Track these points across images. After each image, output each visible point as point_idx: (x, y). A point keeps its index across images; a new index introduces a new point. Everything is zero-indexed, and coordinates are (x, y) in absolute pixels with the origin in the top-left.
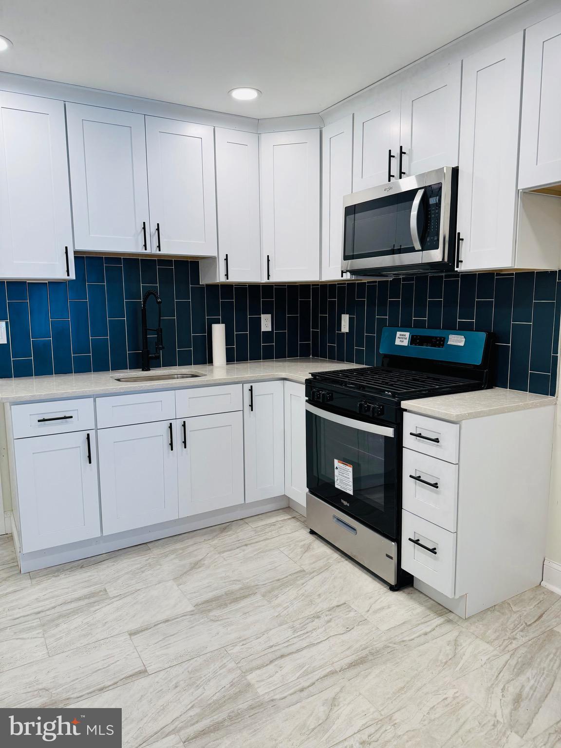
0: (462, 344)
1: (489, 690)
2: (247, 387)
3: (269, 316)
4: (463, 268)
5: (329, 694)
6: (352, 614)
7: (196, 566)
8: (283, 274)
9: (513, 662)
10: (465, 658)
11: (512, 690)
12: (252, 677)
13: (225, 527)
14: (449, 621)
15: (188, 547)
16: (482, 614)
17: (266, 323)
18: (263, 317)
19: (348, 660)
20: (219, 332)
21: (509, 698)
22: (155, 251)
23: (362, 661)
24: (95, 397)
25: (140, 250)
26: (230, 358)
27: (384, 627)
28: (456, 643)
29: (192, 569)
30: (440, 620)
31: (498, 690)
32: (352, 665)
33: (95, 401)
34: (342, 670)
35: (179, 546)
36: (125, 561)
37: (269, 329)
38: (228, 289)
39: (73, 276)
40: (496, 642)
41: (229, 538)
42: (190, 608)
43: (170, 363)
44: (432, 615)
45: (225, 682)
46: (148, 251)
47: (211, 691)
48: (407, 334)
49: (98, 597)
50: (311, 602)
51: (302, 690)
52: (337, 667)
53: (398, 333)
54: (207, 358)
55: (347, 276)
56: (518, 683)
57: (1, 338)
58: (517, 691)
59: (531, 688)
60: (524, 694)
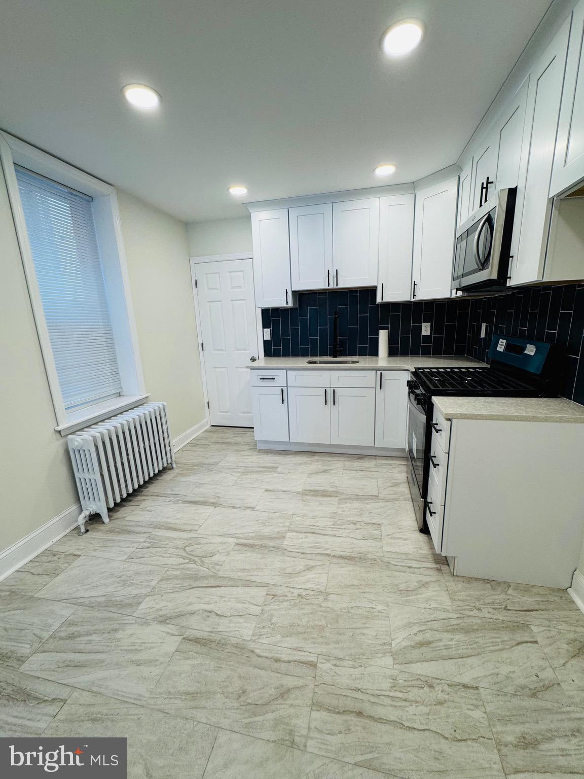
0: (532, 354)
1: (409, 625)
2: (379, 373)
3: (429, 324)
4: (510, 283)
5: (312, 563)
6: (377, 532)
7: (325, 471)
8: (423, 294)
9: (453, 622)
10: (419, 596)
11: (428, 636)
12: (289, 534)
13: (361, 457)
14: (439, 570)
15: (332, 461)
16: (470, 580)
17: (426, 329)
18: (424, 325)
19: (342, 554)
20: (383, 336)
21: (419, 638)
22: (335, 287)
23: (350, 559)
24: (286, 370)
25: (326, 287)
27: (386, 549)
28: (425, 585)
29: (323, 472)
30: (434, 566)
31: (416, 629)
32: (342, 557)
34: (334, 556)
35: (329, 459)
36: (299, 457)
37: (428, 333)
38: (396, 306)
39: (290, 304)
40: (459, 603)
41: (357, 464)
42: (300, 490)
43: (353, 353)
44: (431, 559)
45: (277, 530)
46: (331, 287)
47: (266, 531)
48: (505, 341)
49: (272, 469)
50: (360, 515)
51: (303, 553)
52: (333, 553)
53: (501, 340)
55: (460, 293)
56: (438, 635)
57: (268, 337)
58: (431, 639)
59: (445, 645)
60: (434, 645)
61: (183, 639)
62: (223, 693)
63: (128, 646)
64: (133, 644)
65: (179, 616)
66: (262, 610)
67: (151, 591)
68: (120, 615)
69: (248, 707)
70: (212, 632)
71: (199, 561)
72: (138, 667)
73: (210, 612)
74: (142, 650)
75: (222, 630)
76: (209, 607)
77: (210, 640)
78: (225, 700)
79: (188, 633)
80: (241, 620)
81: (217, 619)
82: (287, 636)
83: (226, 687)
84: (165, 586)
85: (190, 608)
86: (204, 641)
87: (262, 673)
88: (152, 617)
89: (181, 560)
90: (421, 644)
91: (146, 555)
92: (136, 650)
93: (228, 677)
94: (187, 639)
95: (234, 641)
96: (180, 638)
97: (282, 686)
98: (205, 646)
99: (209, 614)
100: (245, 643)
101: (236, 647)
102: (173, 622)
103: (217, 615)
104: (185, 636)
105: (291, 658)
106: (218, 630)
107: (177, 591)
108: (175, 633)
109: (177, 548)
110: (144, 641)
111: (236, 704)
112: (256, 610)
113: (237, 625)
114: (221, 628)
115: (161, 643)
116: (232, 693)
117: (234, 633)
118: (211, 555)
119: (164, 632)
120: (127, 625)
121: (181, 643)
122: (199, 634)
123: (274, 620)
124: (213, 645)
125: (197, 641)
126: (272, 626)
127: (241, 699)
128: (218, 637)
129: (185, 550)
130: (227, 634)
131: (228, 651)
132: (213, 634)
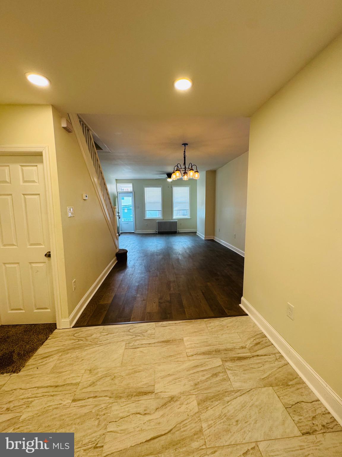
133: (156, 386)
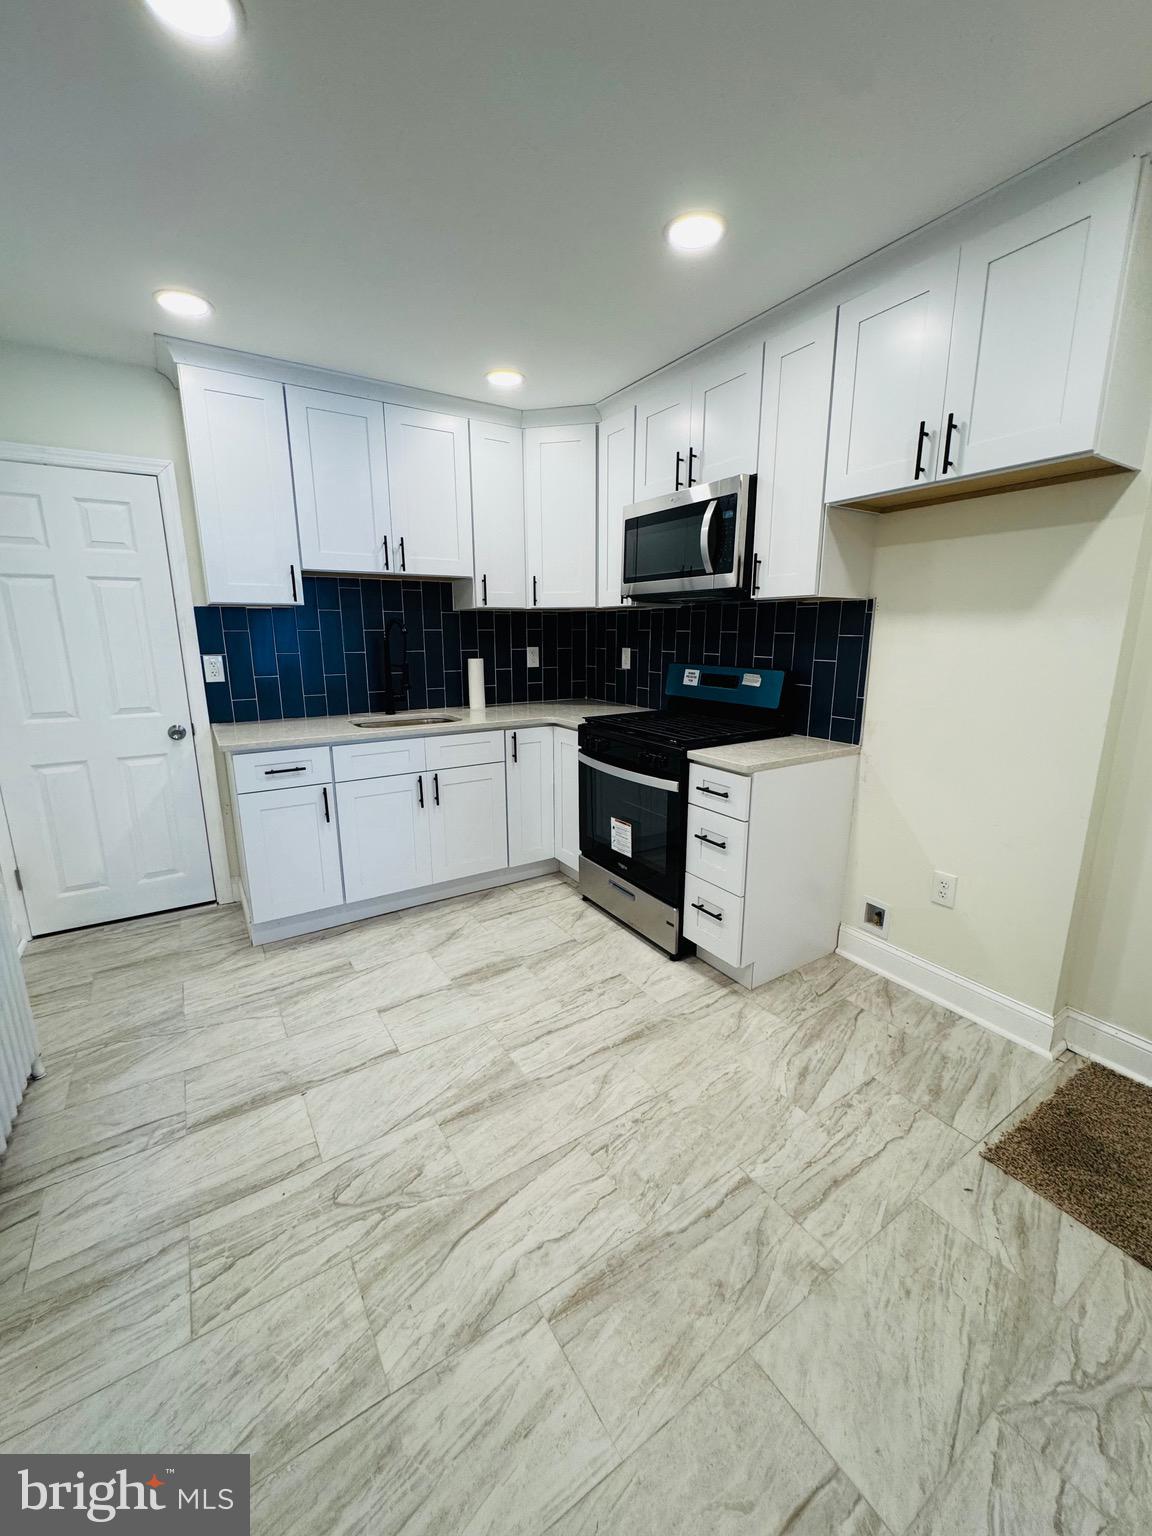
0: (758, 685)
1: (774, 1064)
2: (510, 733)
3: (536, 649)
4: (760, 595)
5: (600, 1072)
6: (627, 986)
7: (452, 936)
8: (550, 600)
9: (800, 1035)
10: (749, 1030)
11: (798, 1063)
12: (515, 1056)
13: (486, 894)
14: (734, 992)
15: (443, 915)
16: (769, 985)
17: (533, 659)
18: (529, 650)
19: (622, 1036)
20: (476, 668)
21: (795, 1072)
22: (399, 571)
23: (637, 1036)
24: (331, 745)
25: (381, 570)
26: (490, 700)
27: (662, 1000)
28: (740, 1016)
29: (449, 939)
30: (724, 991)
31: (783, 1064)
32: (625, 1041)
33: (331, 750)
34: (614, 1046)
35: (433, 914)
36: (372, 931)
37: (536, 665)
38: (487, 615)
39: (301, 601)
40: (783, 1014)
41: (491, 906)
42: (447, 982)
43: (418, 705)
44: (716, 986)
45: (486, 1060)
46: (391, 571)
47: (470, 1071)
48: (697, 672)
49: (344, 970)
50: (583, 975)
51: (570, 1068)
52: (610, 1043)
53: (687, 671)
54: (461, 700)
55: (628, 602)
56: (805, 1056)
57: (218, 675)
58: (803, 1065)
59: (818, 1061)
60: (811, 1068)
61: (550, 1321)
62: (700, 1314)
63: (461, 1436)
64: (466, 1424)
65: (493, 1302)
66: (613, 1177)
67: (371, 1323)
68: (360, 1421)
69: (746, 1292)
70: (582, 1268)
71: (406, 1199)
72: (531, 1437)
73: (539, 1248)
74: (499, 1411)
75: (591, 1252)
76: (530, 1242)
77: (593, 1280)
78: (714, 1317)
79: (546, 1305)
80: (602, 1214)
81: (564, 1246)
82: (684, 1179)
83: (693, 1305)
84: (391, 1289)
85: (496, 1274)
86: (587, 1290)
87: (710, 1244)
88: (441, 1351)
89: (359, 1228)
90: (803, 1074)
91: (247, 1283)
92: (487, 1423)
93: (680, 1292)
94: (554, 1317)
95: (628, 1246)
96: (544, 1325)
97: (747, 1233)
98: (597, 1293)
99: (543, 1250)
100: (645, 1235)
101: (642, 1250)
102: (495, 1317)
103: (557, 1240)
104: (547, 1315)
105: (718, 1197)
106: (586, 1258)
107: (432, 1274)
108: (528, 1327)
109: (315, 1215)
110: (482, 1398)
111: (730, 1308)
112: (604, 1185)
113: (605, 1224)
114: (588, 1251)
115: (520, 1364)
116: (710, 1302)
117: (614, 1239)
118: (416, 1172)
119: (501, 1347)
120: (405, 1415)
121: (553, 1329)
122: (568, 1289)
123: (644, 1175)
124: (608, 1280)
125: (575, 1300)
126: (652, 1184)
127: (727, 1296)
128: (601, 1265)
129: (338, 1205)
130: (607, 1248)
131: (637, 1266)
132: (589, 1268)
133: (556, 1347)
